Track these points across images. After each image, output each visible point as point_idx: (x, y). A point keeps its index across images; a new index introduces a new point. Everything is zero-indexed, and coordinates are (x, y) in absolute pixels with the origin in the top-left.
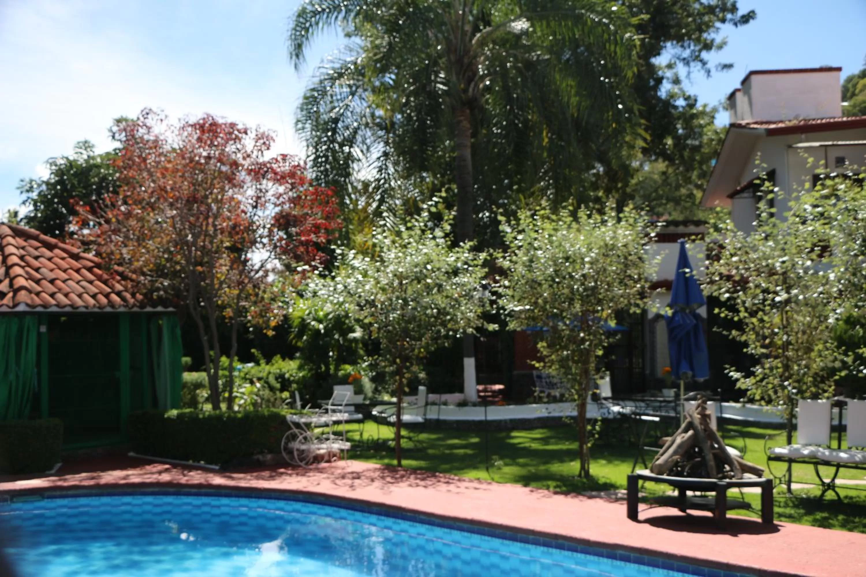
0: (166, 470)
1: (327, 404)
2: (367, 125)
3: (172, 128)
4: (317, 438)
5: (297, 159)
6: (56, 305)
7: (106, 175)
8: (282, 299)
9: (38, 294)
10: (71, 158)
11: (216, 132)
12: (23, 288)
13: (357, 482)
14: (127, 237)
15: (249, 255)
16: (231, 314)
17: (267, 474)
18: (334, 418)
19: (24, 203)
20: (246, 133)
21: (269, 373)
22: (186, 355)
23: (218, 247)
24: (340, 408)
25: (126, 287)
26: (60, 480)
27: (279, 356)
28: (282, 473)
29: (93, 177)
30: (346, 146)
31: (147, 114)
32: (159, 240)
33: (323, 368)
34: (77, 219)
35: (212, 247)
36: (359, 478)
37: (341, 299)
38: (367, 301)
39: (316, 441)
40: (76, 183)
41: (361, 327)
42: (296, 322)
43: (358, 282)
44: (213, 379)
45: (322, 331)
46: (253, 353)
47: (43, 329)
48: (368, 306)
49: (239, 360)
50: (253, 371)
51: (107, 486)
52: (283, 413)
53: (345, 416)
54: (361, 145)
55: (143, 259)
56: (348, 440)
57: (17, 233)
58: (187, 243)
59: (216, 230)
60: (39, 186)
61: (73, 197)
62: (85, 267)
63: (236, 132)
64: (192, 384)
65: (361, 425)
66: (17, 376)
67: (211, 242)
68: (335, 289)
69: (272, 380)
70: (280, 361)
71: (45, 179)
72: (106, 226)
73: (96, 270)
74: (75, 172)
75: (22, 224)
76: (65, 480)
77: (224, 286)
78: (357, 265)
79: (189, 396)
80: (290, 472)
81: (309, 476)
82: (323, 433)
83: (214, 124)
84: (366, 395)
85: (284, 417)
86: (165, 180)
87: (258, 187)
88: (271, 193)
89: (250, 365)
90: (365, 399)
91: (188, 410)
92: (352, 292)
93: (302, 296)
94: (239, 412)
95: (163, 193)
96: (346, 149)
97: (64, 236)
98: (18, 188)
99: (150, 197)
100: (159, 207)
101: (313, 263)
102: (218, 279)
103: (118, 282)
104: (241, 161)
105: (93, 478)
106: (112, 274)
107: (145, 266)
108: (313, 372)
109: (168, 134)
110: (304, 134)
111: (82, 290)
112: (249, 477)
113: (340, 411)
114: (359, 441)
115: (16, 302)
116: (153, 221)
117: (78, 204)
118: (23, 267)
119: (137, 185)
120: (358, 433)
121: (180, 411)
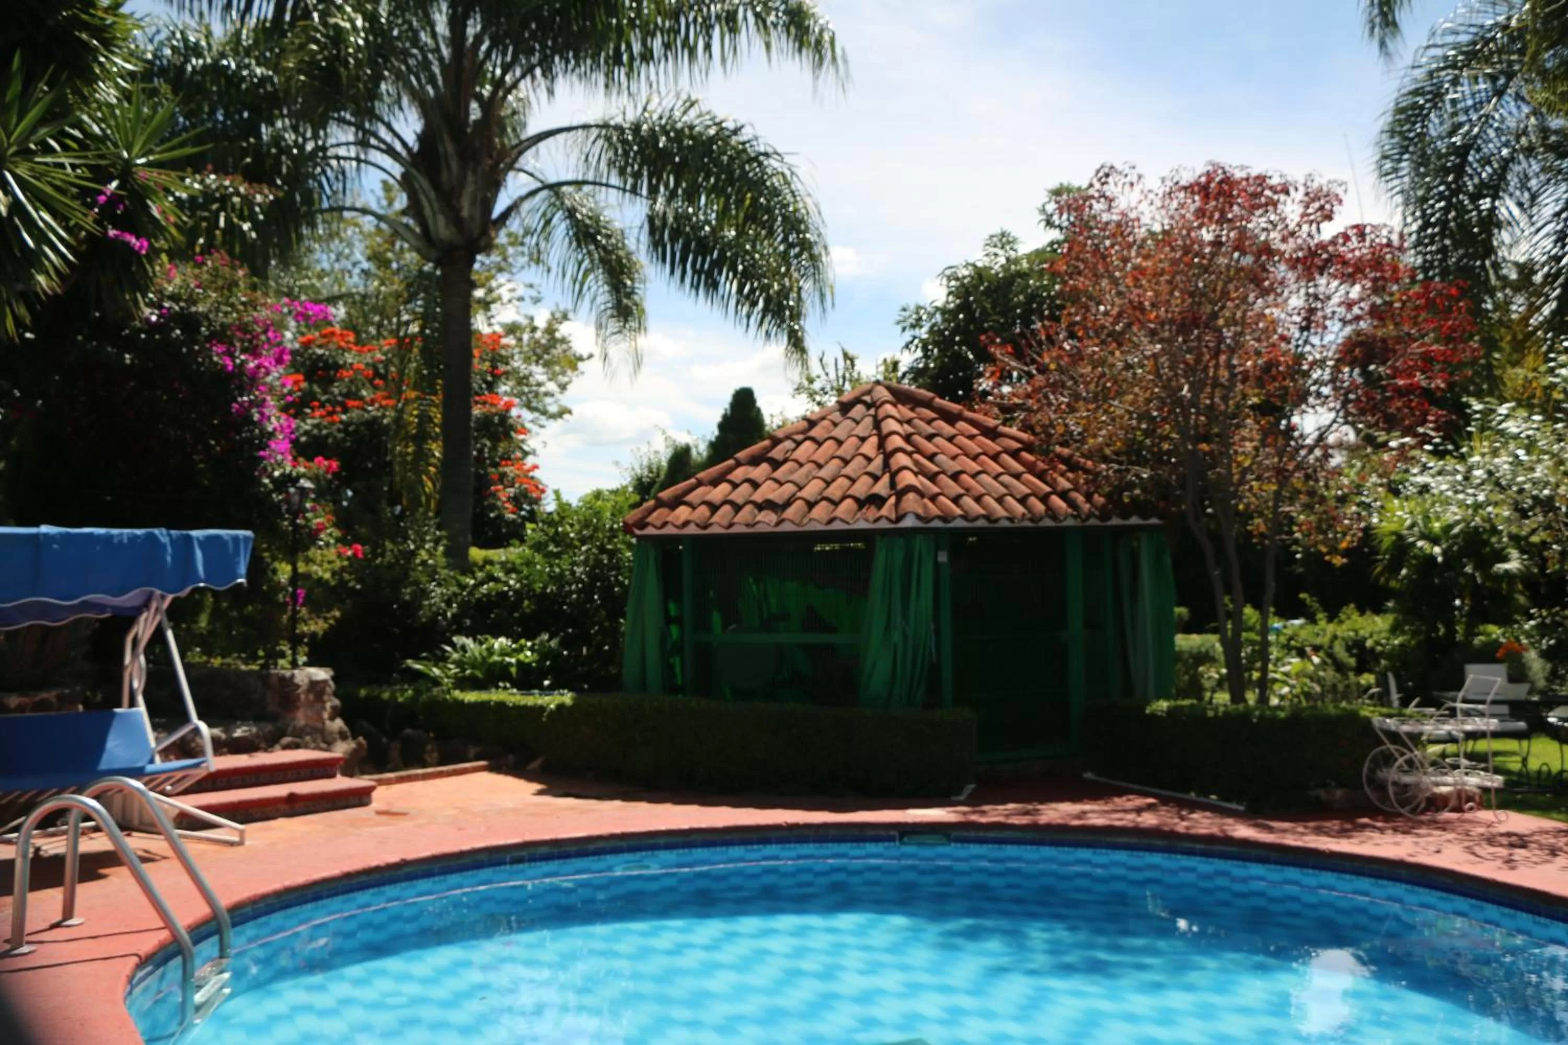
0: (1150, 807)
1: (1454, 700)
2: (1529, 151)
3: (1151, 196)
4: (1434, 764)
5: (1384, 232)
6: (961, 516)
7: (1037, 288)
8: (1358, 499)
9: (933, 498)
10: (979, 264)
11: (1231, 195)
12: (910, 488)
13: (1520, 853)
14: (1076, 397)
15: (1295, 419)
16: (1263, 528)
17: (1335, 825)
18: (1468, 728)
19: (907, 346)
20: (1287, 193)
21: (1335, 637)
22: (1180, 604)
23: (1238, 406)
24: (1480, 707)
25: (1075, 483)
26: (974, 812)
27: (1352, 606)
28: (1364, 827)
29: (1017, 295)
30: (1485, 197)
31: (1107, 175)
32: (1130, 397)
33: (1442, 631)
34: (991, 369)
35: (1227, 406)
36: (1524, 846)
37: (1481, 498)
38: (1535, 498)
39: (1431, 770)
40: (988, 306)
41: (1522, 551)
42: (1387, 542)
43: (1517, 462)
44: (1232, 647)
45: (1440, 559)
46: (1304, 600)
47: (943, 557)
48: (1538, 510)
49: (1276, 614)
50: (1304, 634)
51: (1050, 828)
52: (1365, 713)
53: (1493, 724)
54: (1518, 193)
55: (1104, 432)
56: (1497, 771)
57: (900, 397)
58: (1180, 401)
59: (1233, 376)
60: (931, 315)
61: (985, 331)
62: (1006, 451)
63: (1268, 193)
64: (1191, 655)
65: (1525, 743)
66: (905, 635)
67: (1225, 399)
68: (1466, 478)
69: (1339, 650)
70: (1355, 616)
71: (939, 304)
72: (1040, 379)
73: (1025, 455)
74: (987, 288)
75: (906, 381)
76: (983, 813)
77: (1249, 477)
78: (1514, 429)
79: (1186, 678)
80: (1379, 824)
81: (1418, 835)
82: (1444, 755)
83: (1227, 180)
84: (1532, 683)
85: (1368, 721)
86: (1140, 291)
87: (1311, 290)
88: (1336, 300)
89: (1297, 622)
90: (1531, 692)
91: (1187, 702)
92: (1504, 483)
93: (1396, 493)
94: (1278, 708)
95: (1138, 313)
96: (1485, 204)
97: (971, 397)
98: (898, 323)
99: (1114, 324)
100: (1130, 340)
101: (1421, 430)
102: (1239, 464)
103: (1062, 475)
104: (1278, 245)
105: (1027, 813)
106: (1052, 460)
107: (1108, 445)
108: (1422, 637)
109: (1144, 207)
110: (1396, 182)
111: (1003, 490)
112: (1301, 829)
113: (1481, 714)
114: (1519, 774)
115: (901, 512)
116: (1120, 365)
117: (993, 342)
118: (909, 454)
119: (1092, 304)
120: (1519, 759)
121: (1172, 703)
